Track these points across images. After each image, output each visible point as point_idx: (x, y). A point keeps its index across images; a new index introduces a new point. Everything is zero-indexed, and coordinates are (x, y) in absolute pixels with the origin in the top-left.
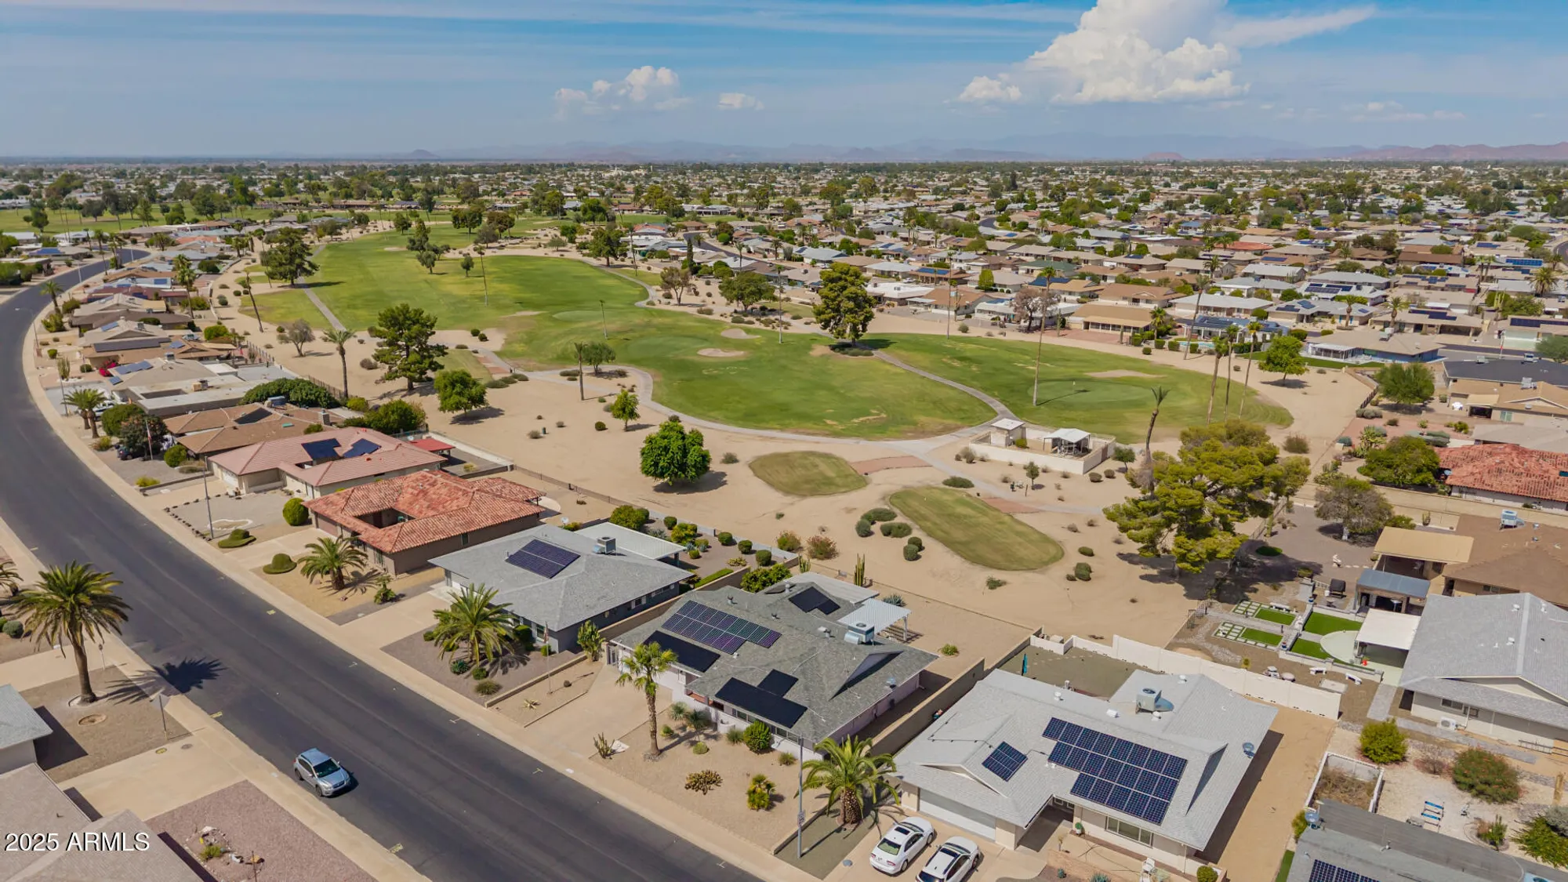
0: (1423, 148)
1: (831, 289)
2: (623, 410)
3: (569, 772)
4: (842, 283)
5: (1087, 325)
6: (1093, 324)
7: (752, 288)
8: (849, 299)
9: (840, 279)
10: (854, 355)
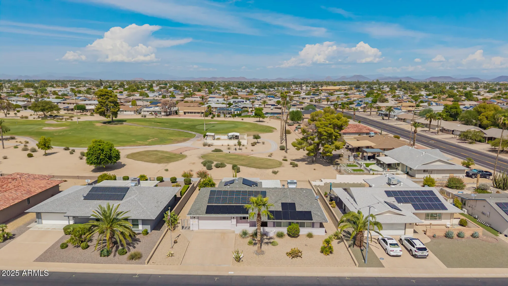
0: (209, 78)
1: (103, 99)
2: (45, 145)
3: (231, 273)
4: (107, 96)
5: (185, 113)
6: (187, 112)
7: (48, 106)
8: (110, 102)
9: (106, 95)
10: (115, 124)
